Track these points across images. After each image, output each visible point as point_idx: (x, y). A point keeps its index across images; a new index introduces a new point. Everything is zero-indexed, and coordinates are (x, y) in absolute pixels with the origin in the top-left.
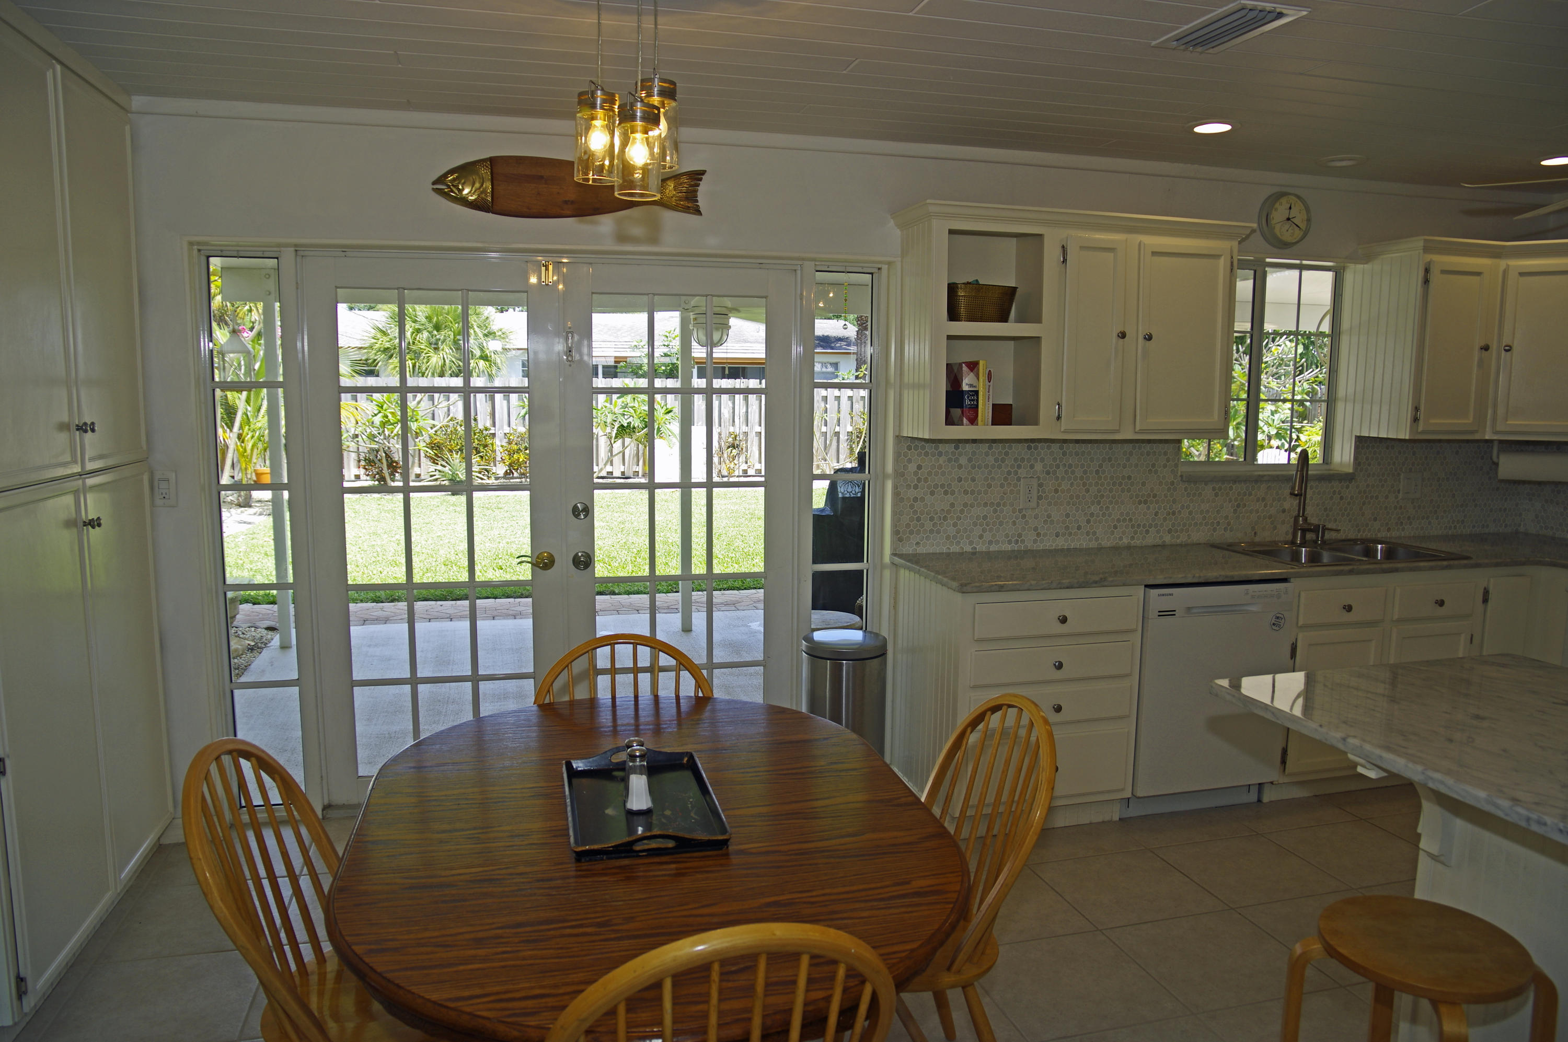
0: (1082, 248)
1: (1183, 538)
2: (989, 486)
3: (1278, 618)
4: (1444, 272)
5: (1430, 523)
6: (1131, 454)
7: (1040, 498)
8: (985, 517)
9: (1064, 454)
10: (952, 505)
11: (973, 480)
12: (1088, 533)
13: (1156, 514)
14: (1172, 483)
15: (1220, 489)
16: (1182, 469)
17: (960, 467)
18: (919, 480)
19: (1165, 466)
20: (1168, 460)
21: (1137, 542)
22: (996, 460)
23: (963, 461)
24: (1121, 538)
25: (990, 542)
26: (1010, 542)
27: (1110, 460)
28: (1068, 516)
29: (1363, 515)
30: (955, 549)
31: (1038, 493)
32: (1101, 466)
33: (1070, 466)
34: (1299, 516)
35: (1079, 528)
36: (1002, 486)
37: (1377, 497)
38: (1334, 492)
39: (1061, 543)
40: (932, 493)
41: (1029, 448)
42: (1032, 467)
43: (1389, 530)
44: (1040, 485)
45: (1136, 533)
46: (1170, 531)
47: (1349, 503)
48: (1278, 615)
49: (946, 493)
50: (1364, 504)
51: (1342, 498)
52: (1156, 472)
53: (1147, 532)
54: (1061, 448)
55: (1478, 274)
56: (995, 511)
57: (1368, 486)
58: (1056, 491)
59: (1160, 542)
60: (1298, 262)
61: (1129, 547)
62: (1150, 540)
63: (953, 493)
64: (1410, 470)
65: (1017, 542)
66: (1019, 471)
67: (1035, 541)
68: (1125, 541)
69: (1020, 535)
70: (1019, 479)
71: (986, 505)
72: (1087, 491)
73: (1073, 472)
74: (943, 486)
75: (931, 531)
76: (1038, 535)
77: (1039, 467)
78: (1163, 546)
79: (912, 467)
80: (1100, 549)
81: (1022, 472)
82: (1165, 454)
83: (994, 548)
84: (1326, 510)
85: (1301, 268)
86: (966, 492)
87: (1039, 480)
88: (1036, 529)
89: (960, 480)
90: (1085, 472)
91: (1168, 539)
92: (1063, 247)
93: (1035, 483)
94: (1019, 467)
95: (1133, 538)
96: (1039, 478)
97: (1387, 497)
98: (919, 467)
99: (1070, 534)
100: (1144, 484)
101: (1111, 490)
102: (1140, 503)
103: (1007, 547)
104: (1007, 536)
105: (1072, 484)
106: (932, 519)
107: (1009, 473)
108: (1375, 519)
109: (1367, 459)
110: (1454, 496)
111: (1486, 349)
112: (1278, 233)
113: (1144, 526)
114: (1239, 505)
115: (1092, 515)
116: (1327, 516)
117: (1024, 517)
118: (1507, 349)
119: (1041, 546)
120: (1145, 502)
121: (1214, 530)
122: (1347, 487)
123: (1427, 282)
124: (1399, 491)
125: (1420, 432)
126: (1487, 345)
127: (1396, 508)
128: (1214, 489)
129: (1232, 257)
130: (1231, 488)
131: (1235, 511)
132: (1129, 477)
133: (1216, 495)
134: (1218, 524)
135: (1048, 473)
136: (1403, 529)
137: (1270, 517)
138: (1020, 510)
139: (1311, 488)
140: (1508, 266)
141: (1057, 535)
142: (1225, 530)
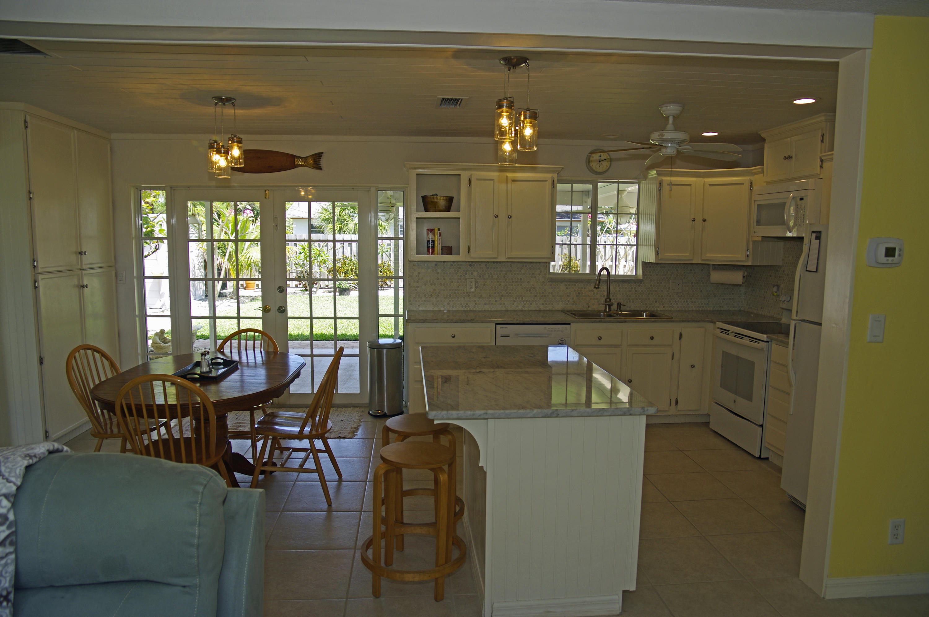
0: (478, 179)
1: (550, 308)
2: (452, 282)
3: (562, 341)
4: (669, 185)
5: (688, 304)
6: (522, 268)
7: (476, 287)
8: (450, 295)
9: (488, 268)
10: (435, 290)
11: (444, 279)
12: (500, 304)
13: (536, 296)
14: (544, 282)
15: (569, 285)
16: (547, 276)
17: (438, 273)
18: (419, 279)
19: (539, 274)
20: (541, 272)
21: (526, 308)
22: (455, 271)
23: (439, 271)
24: (517, 307)
25: (453, 307)
26: (462, 307)
27: (511, 271)
28: (490, 296)
29: (649, 299)
30: (436, 309)
31: (475, 285)
32: (506, 274)
33: (491, 274)
34: (607, 298)
35: (496, 301)
36: (458, 282)
37: (656, 291)
38: (632, 288)
39: (487, 308)
40: (425, 285)
41: (470, 265)
42: (472, 274)
43: (664, 307)
44: (476, 282)
45: (525, 304)
46: (543, 304)
47: (640, 294)
48: (562, 339)
49: (431, 284)
50: (649, 294)
51: (636, 291)
52: (535, 277)
53: (531, 304)
54: (486, 265)
55: (690, 185)
56: (455, 293)
57: (651, 285)
58: (484, 285)
59: (538, 309)
60: (616, 180)
61: (522, 311)
62: (533, 307)
63: (435, 284)
64: (675, 279)
65: (466, 307)
66: (466, 276)
67: (474, 307)
68: (520, 308)
69: (467, 304)
70: (466, 279)
71: (450, 290)
72: (500, 285)
73: (492, 277)
74: (430, 281)
75: (425, 301)
76: (476, 304)
77: (475, 274)
78: (540, 311)
79: (416, 273)
80: (507, 311)
81: (467, 276)
82: (539, 269)
83: (454, 309)
84: (627, 296)
85: (618, 183)
86: (441, 284)
88: (475, 301)
89: (438, 279)
90: (498, 277)
91: (542, 307)
92: (470, 179)
93: (473, 280)
94: (466, 274)
95: (524, 307)
96: (475, 279)
97: (662, 291)
98: (419, 273)
99: (492, 304)
100: (528, 282)
101: (512, 285)
102: (527, 291)
103: (461, 309)
104: (461, 304)
105: (492, 282)
106: (425, 295)
107: (461, 276)
108: (656, 302)
109: (650, 272)
110: (701, 291)
111: (694, 220)
112: (594, 168)
113: (529, 301)
114: (579, 293)
115: (502, 296)
116: (629, 299)
117: (469, 296)
118: (704, 221)
119: (477, 309)
120: (530, 291)
121: (566, 304)
122: (639, 286)
123: (660, 190)
124: (669, 288)
125: (661, 259)
126: (694, 218)
127: (667, 296)
128: (566, 285)
129: (554, 181)
130: (575, 285)
131: (577, 296)
132: (521, 279)
133: (567, 288)
134: (569, 301)
135: (480, 277)
136: (673, 307)
137: (597, 299)
138: (467, 293)
139: (619, 286)
140: (704, 181)
141: (485, 304)
142: (572, 304)
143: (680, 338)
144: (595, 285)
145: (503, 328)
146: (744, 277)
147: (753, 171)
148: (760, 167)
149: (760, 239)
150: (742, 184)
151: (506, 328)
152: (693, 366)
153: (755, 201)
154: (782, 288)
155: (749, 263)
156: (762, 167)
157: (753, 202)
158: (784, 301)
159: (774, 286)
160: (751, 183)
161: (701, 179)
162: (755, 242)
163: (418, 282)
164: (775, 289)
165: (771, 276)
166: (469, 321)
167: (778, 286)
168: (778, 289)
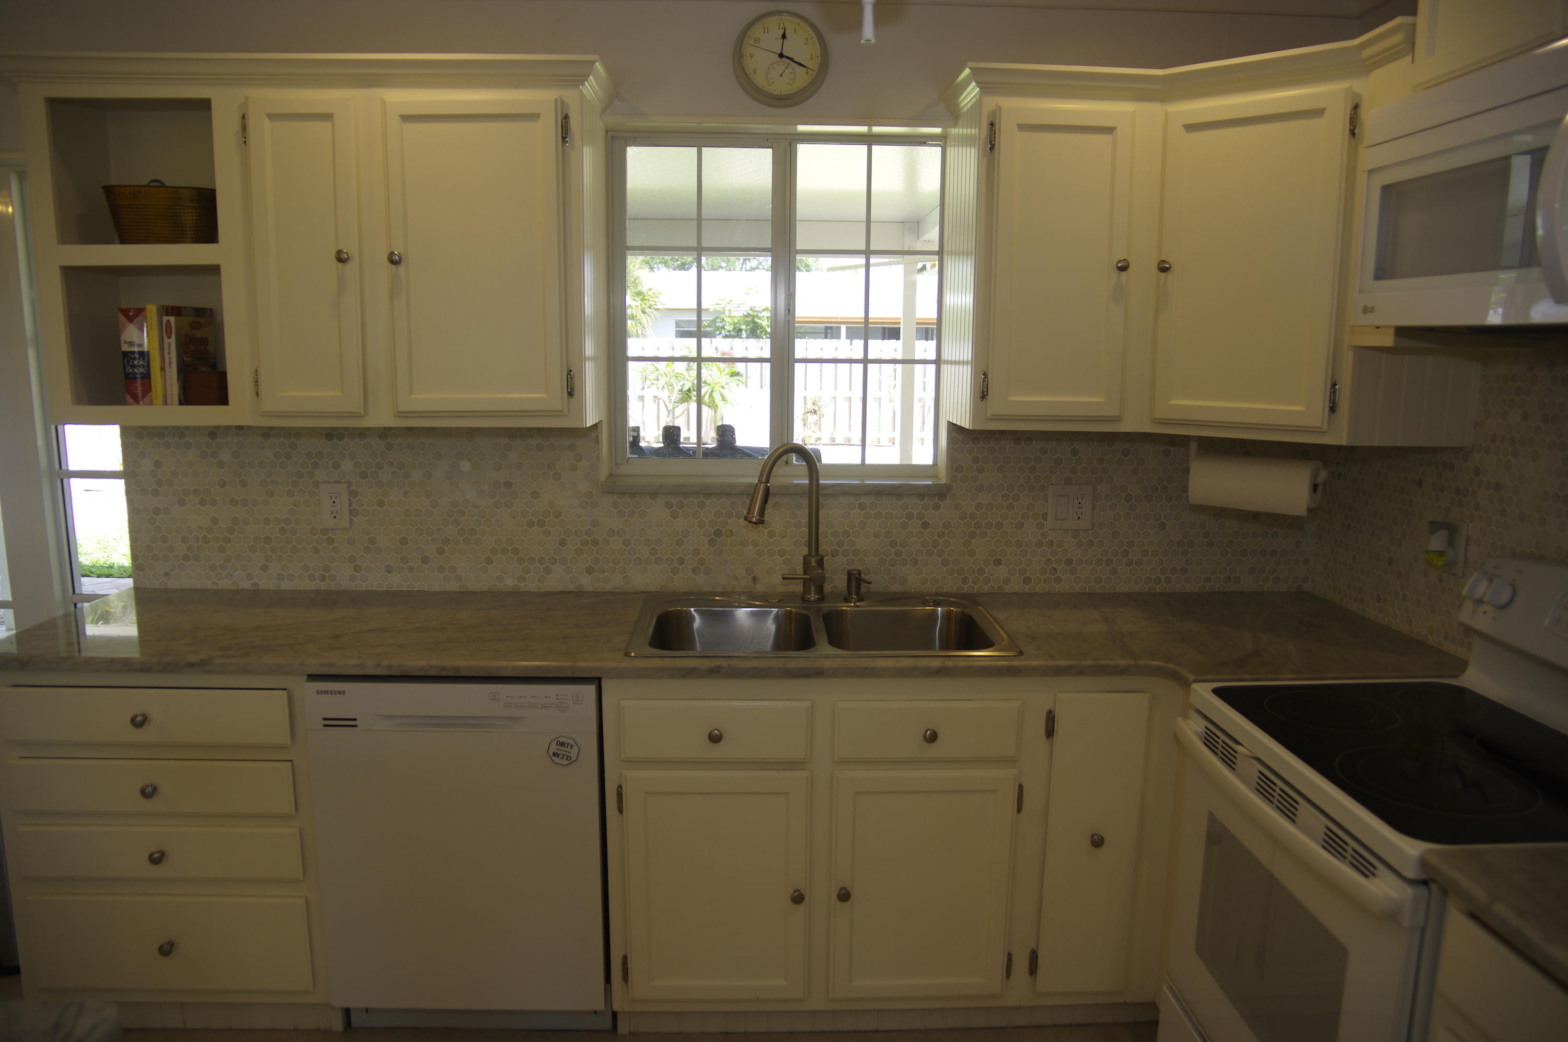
0: (270, 117)
2: (270, 494)
3: (562, 744)
4: (1023, 127)
5: (1114, 572)
7: (353, 513)
8: (268, 540)
9: (389, 447)
10: (215, 520)
11: (244, 484)
12: (441, 569)
13: (563, 543)
14: (591, 495)
16: (605, 474)
17: (221, 464)
19: (574, 468)
20: (580, 458)
21: (531, 585)
22: (277, 455)
23: (225, 456)
24: (500, 579)
26: (311, 578)
27: (470, 456)
28: (404, 541)
29: (972, 553)
30: (222, 584)
31: (350, 505)
32: (455, 466)
33: (401, 466)
34: (810, 554)
35: (425, 560)
36: (290, 494)
37: (999, 526)
38: (910, 516)
39: (397, 582)
40: (182, 503)
41: (329, 438)
42: (336, 466)
43: (1027, 580)
44: (353, 494)
45: (526, 571)
46: (589, 571)
47: (941, 535)
48: (561, 740)
49: (203, 502)
50: (972, 535)
51: (925, 525)
52: (559, 476)
53: (548, 570)
55: (1110, 130)
56: (283, 531)
57: (979, 506)
58: (381, 503)
59: (572, 587)
60: (863, 129)
62: (554, 583)
63: (214, 503)
64: (1068, 482)
65: (323, 578)
66: (317, 472)
67: (353, 578)
68: (510, 583)
69: (327, 568)
70: (316, 484)
71: (267, 521)
72: (435, 503)
73: (407, 475)
74: (196, 492)
75: (186, 558)
76: (357, 568)
77: (347, 466)
78: (581, 593)
79: (148, 464)
81: (321, 474)
82: (572, 449)
83: (287, 585)
84: (894, 543)
85: (869, 140)
86: (234, 502)
87: (349, 487)
88: (352, 559)
89: (223, 484)
90: (427, 475)
91: (587, 582)
92: (242, 116)
93: (343, 490)
94: (315, 466)
95: (522, 579)
96: (349, 484)
97: (1020, 526)
98: (158, 464)
99: (411, 569)
100: (535, 495)
101: (477, 504)
102: (531, 524)
103: (309, 585)
104: (306, 568)
105: (406, 494)
107: (300, 474)
108: (998, 562)
109: (976, 460)
110: (1162, 526)
111: (1123, 268)
112: (760, 80)
113: (541, 560)
114: (718, 533)
115: (446, 541)
116: (898, 554)
117: (330, 541)
118: (1164, 268)
119: (364, 587)
120: (541, 523)
121: (675, 571)
122: (937, 507)
123: (992, 148)
124: (1045, 517)
125: (996, 418)
126: (1124, 260)
127: (1039, 544)
128: (669, 505)
129: (566, 117)
130: (702, 505)
131: (712, 543)
132: (508, 485)
133: (674, 515)
134: (682, 561)
135: (364, 476)
136: (1059, 580)
137: (782, 553)
138: (324, 531)
139: (862, 507)
140: (1167, 112)
141: (389, 570)
142: (695, 571)
143: (1050, 732)
144: (750, 510)
145: (326, 692)
146: (1315, 487)
147: (1366, 53)
148: (1399, 20)
149: (1388, 340)
150: (1318, 113)
151: (340, 693)
152: (1097, 842)
153: (1370, 172)
154: (1468, 540)
155: (1339, 437)
156: (1408, 19)
157: (1361, 179)
158: (1480, 601)
159: (1435, 526)
160: (1356, 107)
161: (1154, 109)
162: (1363, 351)
163: (155, 493)
164: (1437, 542)
165: (1420, 484)
166: (191, 665)
167: (1452, 530)
168: (1451, 542)
